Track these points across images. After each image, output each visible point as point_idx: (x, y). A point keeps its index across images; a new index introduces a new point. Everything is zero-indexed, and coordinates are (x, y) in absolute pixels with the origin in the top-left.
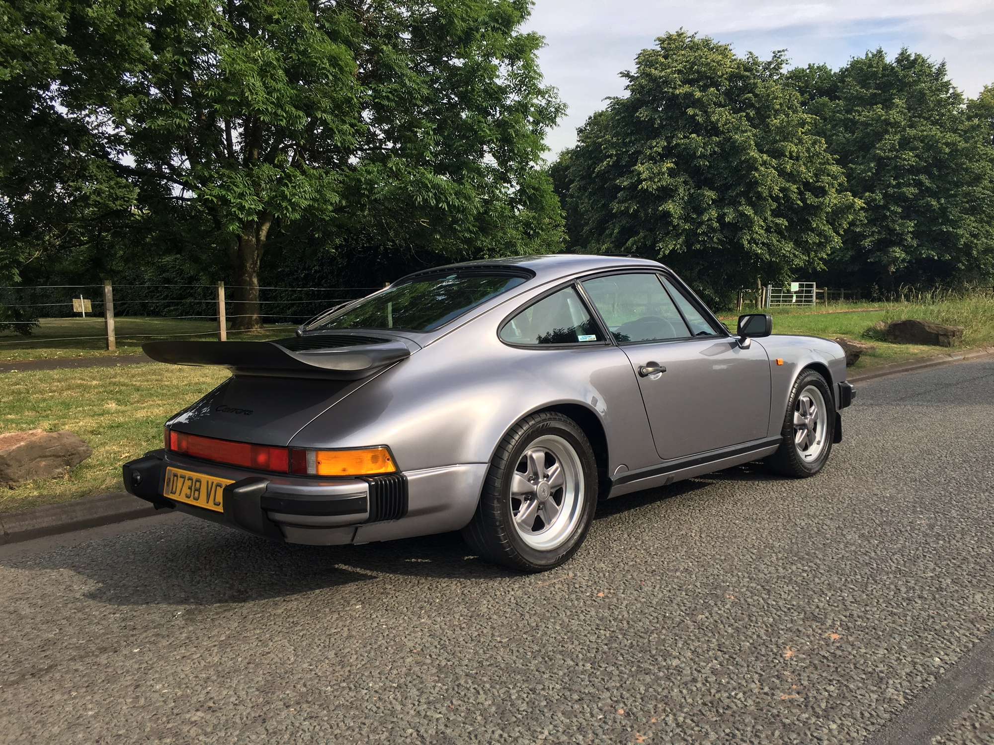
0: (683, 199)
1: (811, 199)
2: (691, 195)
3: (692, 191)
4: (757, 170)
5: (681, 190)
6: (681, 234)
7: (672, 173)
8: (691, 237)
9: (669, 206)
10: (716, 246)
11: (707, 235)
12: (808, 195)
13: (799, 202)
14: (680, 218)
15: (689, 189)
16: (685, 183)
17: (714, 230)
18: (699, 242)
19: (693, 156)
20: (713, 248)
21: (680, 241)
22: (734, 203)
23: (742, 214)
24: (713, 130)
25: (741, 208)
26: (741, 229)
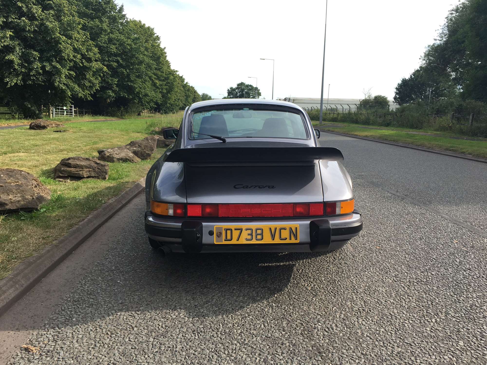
0: (18, 54)
1: (86, 64)
2: (23, 53)
3: (23, 50)
4: (61, 44)
5: (17, 49)
6: (19, 74)
7: (12, 38)
8: (26, 77)
9: (11, 57)
10: (41, 83)
11: (35, 77)
12: (84, 61)
13: (81, 64)
14: (18, 65)
15: (21, 49)
16: (19, 44)
17: (40, 74)
18: (31, 80)
19: (24, 30)
20: (38, 84)
21: (20, 78)
22: (49, 60)
23: (55, 67)
24: (32, 18)
25: (53, 63)
26: (54, 75)
